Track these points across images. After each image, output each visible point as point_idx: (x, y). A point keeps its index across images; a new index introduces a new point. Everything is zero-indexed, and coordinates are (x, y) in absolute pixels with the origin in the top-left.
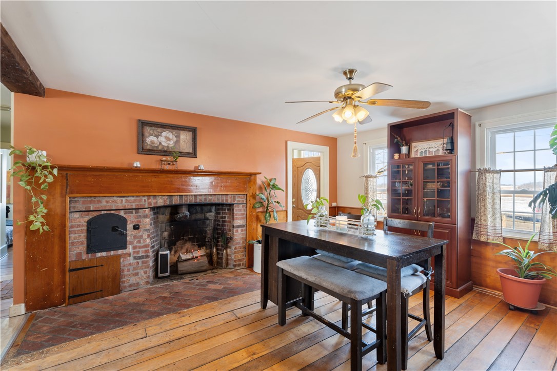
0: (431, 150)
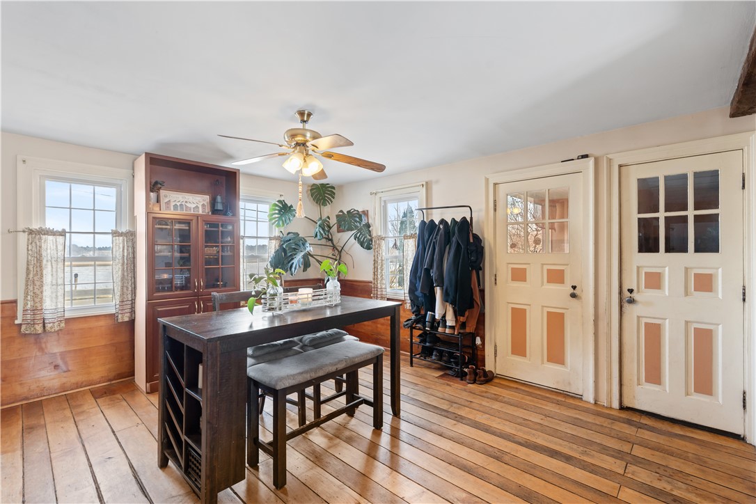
0: (188, 205)
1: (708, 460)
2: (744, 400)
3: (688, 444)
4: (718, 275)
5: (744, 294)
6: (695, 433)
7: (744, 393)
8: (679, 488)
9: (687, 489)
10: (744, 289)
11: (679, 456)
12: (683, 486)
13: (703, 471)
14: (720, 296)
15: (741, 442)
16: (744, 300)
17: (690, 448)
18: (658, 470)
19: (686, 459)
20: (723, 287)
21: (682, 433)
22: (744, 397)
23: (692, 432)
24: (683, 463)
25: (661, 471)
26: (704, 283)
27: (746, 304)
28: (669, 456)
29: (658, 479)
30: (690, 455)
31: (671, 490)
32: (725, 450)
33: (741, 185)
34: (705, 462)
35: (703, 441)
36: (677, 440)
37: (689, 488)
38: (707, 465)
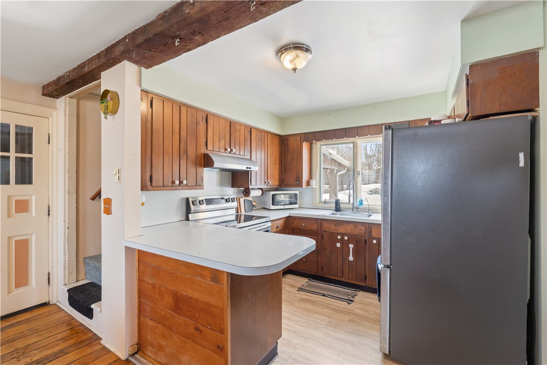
1: (38, 327)
2: (49, 278)
3: (18, 327)
4: (32, 200)
5: (49, 211)
6: (19, 318)
7: (49, 274)
8: (35, 355)
9: (40, 351)
10: (49, 208)
11: (19, 338)
12: (36, 351)
13: (40, 335)
14: (34, 214)
15: (48, 306)
16: (49, 214)
17: (22, 328)
18: (13, 357)
19: (25, 336)
20: (36, 208)
21: (9, 324)
22: (49, 276)
23: (16, 318)
24: (25, 340)
25: (15, 355)
26: (22, 206)
27: (50, 217)
28: (14, 342)
29: (18, 361)
30: (25, 332)
31: (31, 360)
32: (43, 316)
33: (48, 141)
34: (37, 330)
35: (27, 319)
36: (8, 330)
37: (40, 349)
38: (40, 330)
